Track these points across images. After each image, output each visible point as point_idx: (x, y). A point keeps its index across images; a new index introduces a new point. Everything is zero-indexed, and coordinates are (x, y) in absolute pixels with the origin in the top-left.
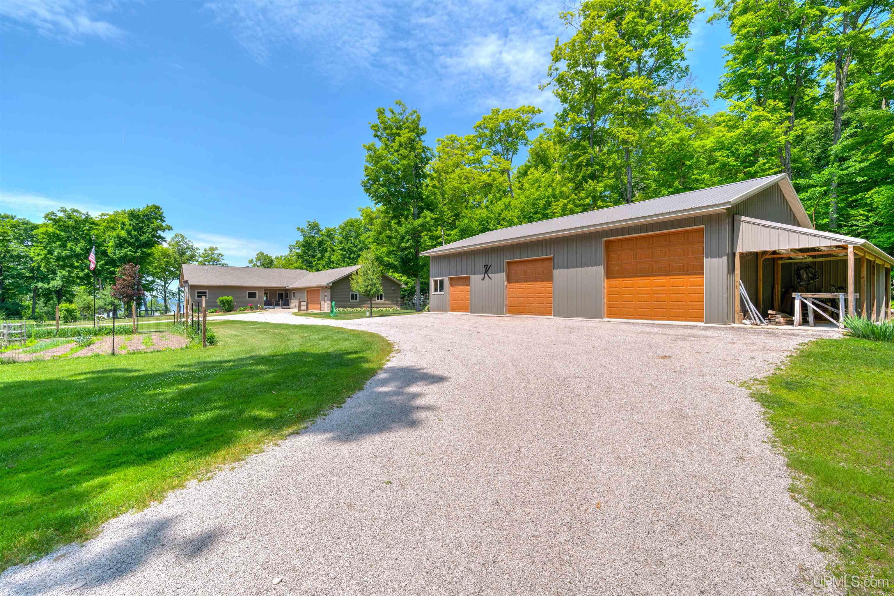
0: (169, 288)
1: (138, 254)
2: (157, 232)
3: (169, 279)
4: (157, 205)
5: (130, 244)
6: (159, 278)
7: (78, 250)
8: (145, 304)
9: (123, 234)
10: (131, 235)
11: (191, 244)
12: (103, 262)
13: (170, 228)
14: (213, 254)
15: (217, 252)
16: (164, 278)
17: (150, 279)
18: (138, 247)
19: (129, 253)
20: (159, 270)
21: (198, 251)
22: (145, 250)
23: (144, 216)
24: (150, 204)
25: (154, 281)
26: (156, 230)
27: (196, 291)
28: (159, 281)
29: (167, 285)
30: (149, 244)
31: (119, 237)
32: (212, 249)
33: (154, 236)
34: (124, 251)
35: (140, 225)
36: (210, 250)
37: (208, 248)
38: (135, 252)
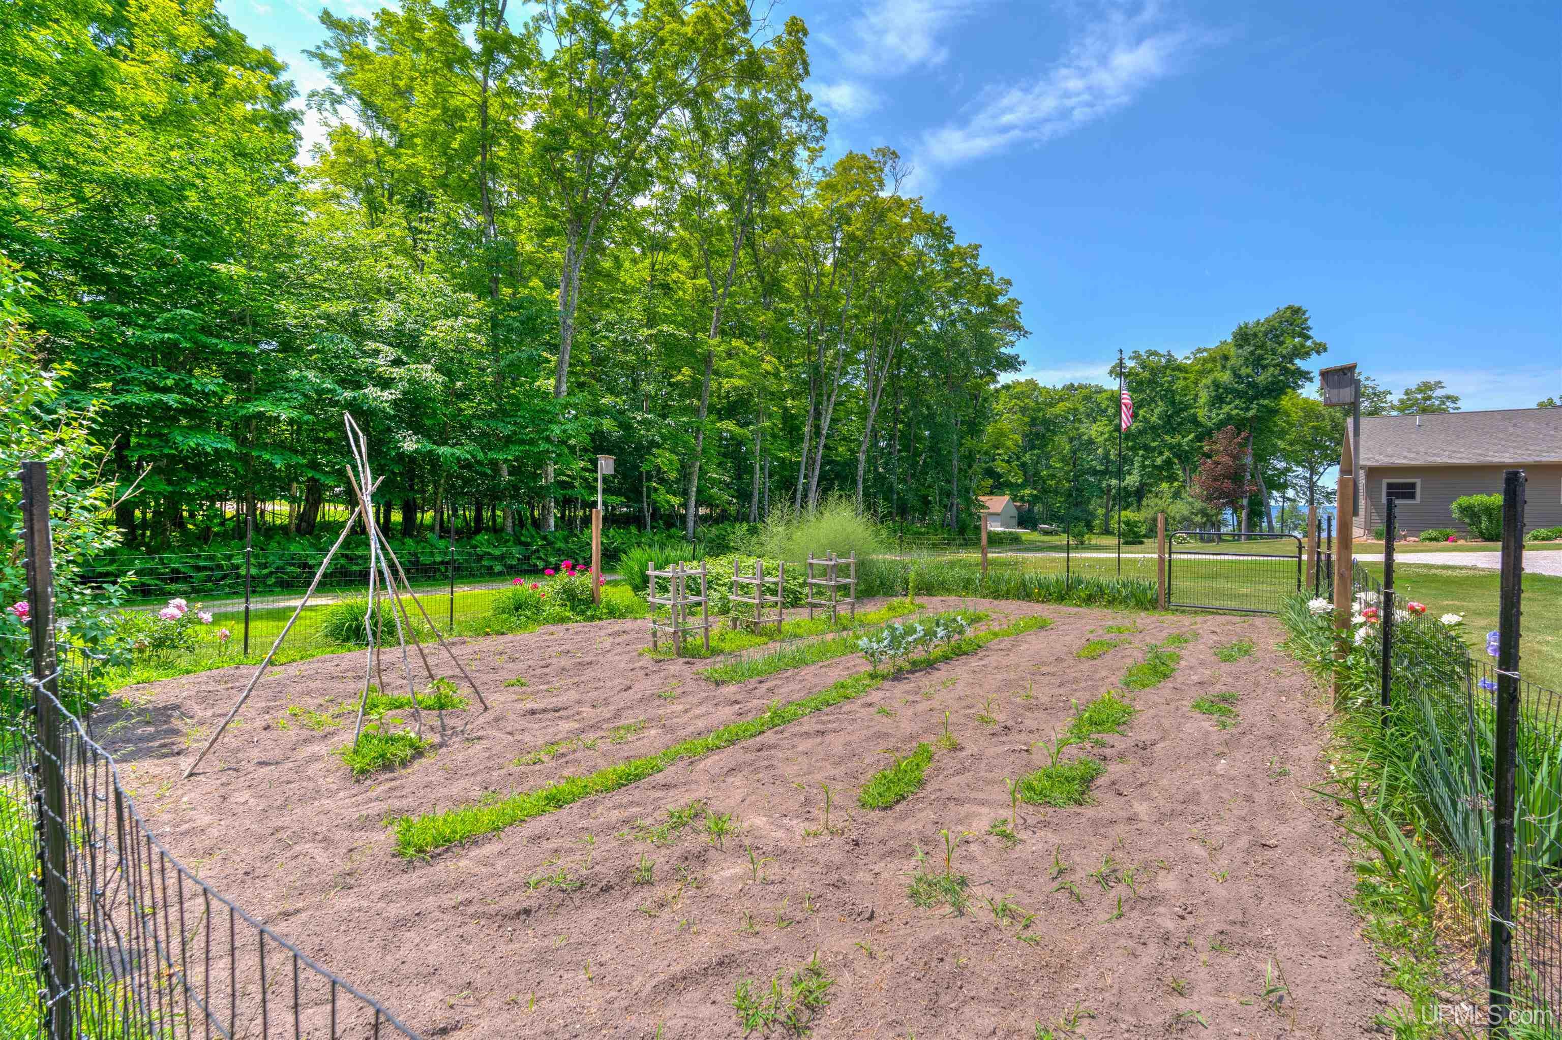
0: (1320, 483)
1: (1250, 414)
2: (1291, 361)
3: (1321, 463)
4: (1296, 305)
5: (1239, 394)
6: (1298, 464)
7: (1154, 419)
8: (1269, 516)
9: (1226, 377)
10: (1240, 377)
11: (1371, 384)
12: (1191, 436)
13: (1320, 349)
14: (1429, 398)
15: (1439, 393)
16: (1310, 463)
17: (1281, 465)
18: (1251, 400)
19: (1234, 412)
20: (1298, 447)
21: (1389, 398)
22: (1266, 402)
23: (1266, 334)
24: (1282, 307)
25: (1288, 470)
26: (1290, 357)
27: (1385, 481)
28: (1300, 469)
29: (1315, 478)
30: (1276, 390)
31: (1217, 385)
32: (1426, 387)
33: (1285, 371)
34: (1226, 409)
35: (1259, 352)
36: (1419, 390)
37: (1414, 387)
38: (1247, 409)
